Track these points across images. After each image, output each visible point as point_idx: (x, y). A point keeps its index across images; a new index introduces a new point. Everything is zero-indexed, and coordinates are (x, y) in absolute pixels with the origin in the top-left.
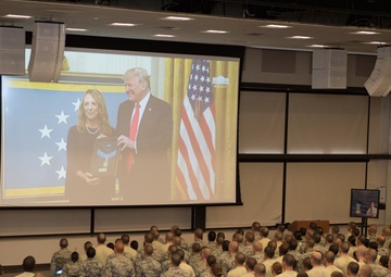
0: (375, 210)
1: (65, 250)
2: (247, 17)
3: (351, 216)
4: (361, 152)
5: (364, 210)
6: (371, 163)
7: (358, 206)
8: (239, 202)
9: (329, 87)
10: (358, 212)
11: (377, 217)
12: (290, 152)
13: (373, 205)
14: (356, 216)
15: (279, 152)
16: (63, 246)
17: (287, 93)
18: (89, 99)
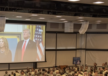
0: (79, 62)
1: (7, 74)
2: (50, 14)
3: (73, 64)
4: (75, 48)
5: (76, 62)
6: (77, 51)
7: (75, 61)
8: (46, 61)
9: (69, 32)
10: (75, 63)
11: (80, 64)
12: (57, 48)
13: (78, 61)
14: (74, 64)
16: (6, 73)
17: (57, 33)
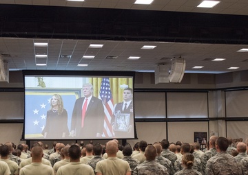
15: (164, 117)
18: (54, 97)
